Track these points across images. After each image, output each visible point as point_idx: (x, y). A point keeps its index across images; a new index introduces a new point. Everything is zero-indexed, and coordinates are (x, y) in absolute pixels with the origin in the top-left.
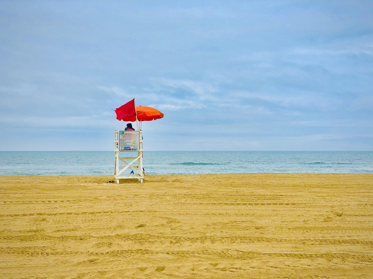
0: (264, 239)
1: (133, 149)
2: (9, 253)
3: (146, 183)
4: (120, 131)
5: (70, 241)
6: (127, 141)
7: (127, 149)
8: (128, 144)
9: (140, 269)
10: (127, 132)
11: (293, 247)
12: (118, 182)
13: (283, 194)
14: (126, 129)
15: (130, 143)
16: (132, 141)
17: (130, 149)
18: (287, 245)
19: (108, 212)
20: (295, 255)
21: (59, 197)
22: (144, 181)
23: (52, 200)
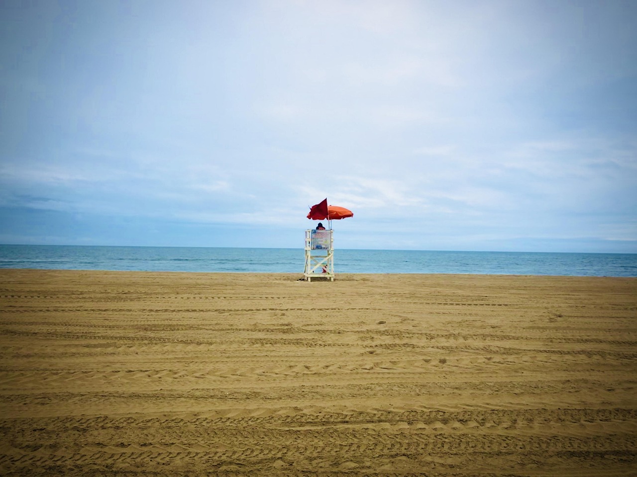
0: (510, 337)
1: (324, 248)
2: (285, 344)
3: (336, 282)
4: (312, 230)
5: (329, 335)
6: (319, 239)
7: (319, 247)
8: (320, 243)
9: (425, 361)
10: (318, 231)
11: (544, 345)
12: (309, 280)
13: (487, 295)
14: (317, 228)
15: (322, 242)
16: (324, 239)
17: (322, 248)
18: (537, 343)
19: (335, 309)
20: (554, 351)
21: (270, 293)
22: (335, 280)
23: (269, 296)
